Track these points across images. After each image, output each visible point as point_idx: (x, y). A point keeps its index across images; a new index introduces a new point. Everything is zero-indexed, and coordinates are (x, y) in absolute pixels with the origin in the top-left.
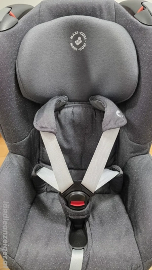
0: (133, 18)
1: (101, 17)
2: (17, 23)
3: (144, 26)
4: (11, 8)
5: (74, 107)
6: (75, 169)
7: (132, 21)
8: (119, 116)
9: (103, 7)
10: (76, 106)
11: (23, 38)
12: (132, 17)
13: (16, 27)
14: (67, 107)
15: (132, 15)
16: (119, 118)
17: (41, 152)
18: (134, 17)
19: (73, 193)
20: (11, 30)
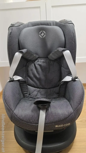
0: (61, 23)
1: (50, 26)
2: (20, 26)
4: (18, 22)
6: (42, 89)
9: (51, 23)
10: (42, 59)
11: (22, 30)
17: (27, 79)
20: (18, 27)
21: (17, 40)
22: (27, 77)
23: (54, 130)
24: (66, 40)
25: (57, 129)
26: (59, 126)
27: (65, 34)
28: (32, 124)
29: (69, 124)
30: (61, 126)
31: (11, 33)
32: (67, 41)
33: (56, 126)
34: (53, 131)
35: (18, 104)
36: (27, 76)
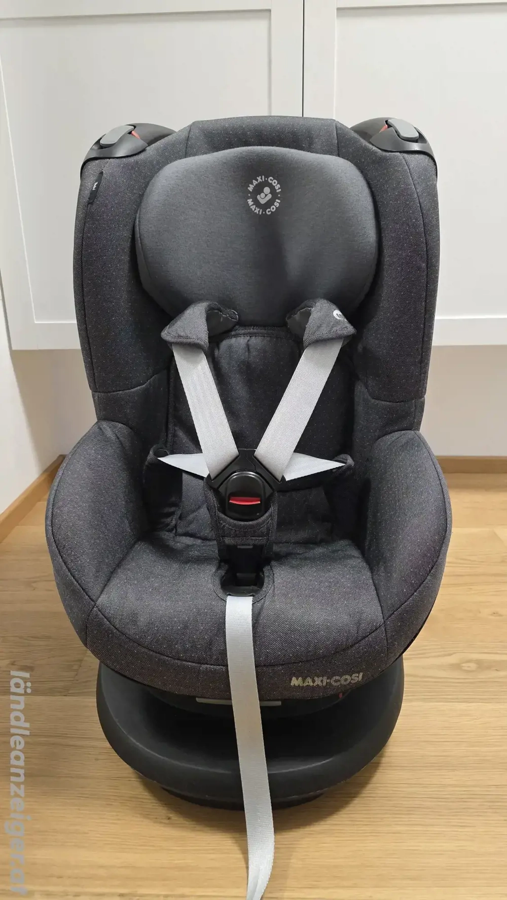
0: (368, 144)
1: (309, 149)
2: (144, 150)
3: (384, 153)
4: (135, 127)
5: (251, 335)
7: (365, 149)
8: (338, 318)
9: (315, 133)
10: (256, 334)
11: (152, 177)
12: (364, 143)
13: (142, 156)
14: (236, 336)
15: (364, 139)
16: (338, 322)
18: (370, 143)
19: (235, 476)
20: (132, 159)
21: (127, 234)
22: (171, 426)
23: (284, 701)
24: (386, 243)
25: (298, 695)
26: (309, 682)
27: (381, 209)
28: (179, 662)
29: (358, 677)
30: (318, 681)
31: (94, 195)
32: (387, 252)
33: (295, 682)
34: (279, 703)
35: (119, 565)
36: (171, 419)
